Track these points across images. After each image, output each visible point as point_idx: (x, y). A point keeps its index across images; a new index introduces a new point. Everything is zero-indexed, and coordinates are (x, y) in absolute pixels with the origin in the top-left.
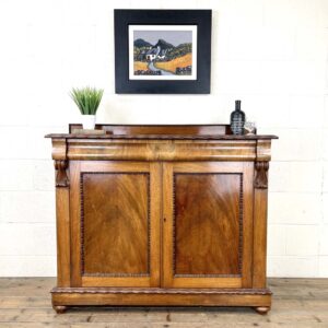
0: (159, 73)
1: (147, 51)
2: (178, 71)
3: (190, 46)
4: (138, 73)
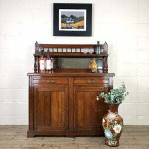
1: (66, 19)
2: (79, 27)
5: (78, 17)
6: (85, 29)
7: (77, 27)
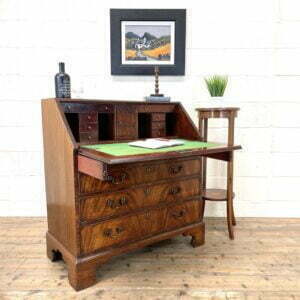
0: (145, 59)
1: (135, 41)
3: (169, 37)
4: (129, 59)
5: (158, 37)
6: (171, 62)
7: (157, 56)
